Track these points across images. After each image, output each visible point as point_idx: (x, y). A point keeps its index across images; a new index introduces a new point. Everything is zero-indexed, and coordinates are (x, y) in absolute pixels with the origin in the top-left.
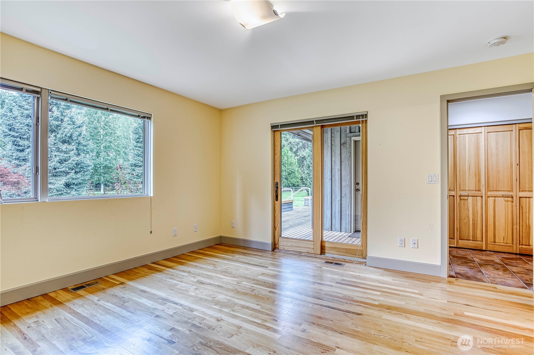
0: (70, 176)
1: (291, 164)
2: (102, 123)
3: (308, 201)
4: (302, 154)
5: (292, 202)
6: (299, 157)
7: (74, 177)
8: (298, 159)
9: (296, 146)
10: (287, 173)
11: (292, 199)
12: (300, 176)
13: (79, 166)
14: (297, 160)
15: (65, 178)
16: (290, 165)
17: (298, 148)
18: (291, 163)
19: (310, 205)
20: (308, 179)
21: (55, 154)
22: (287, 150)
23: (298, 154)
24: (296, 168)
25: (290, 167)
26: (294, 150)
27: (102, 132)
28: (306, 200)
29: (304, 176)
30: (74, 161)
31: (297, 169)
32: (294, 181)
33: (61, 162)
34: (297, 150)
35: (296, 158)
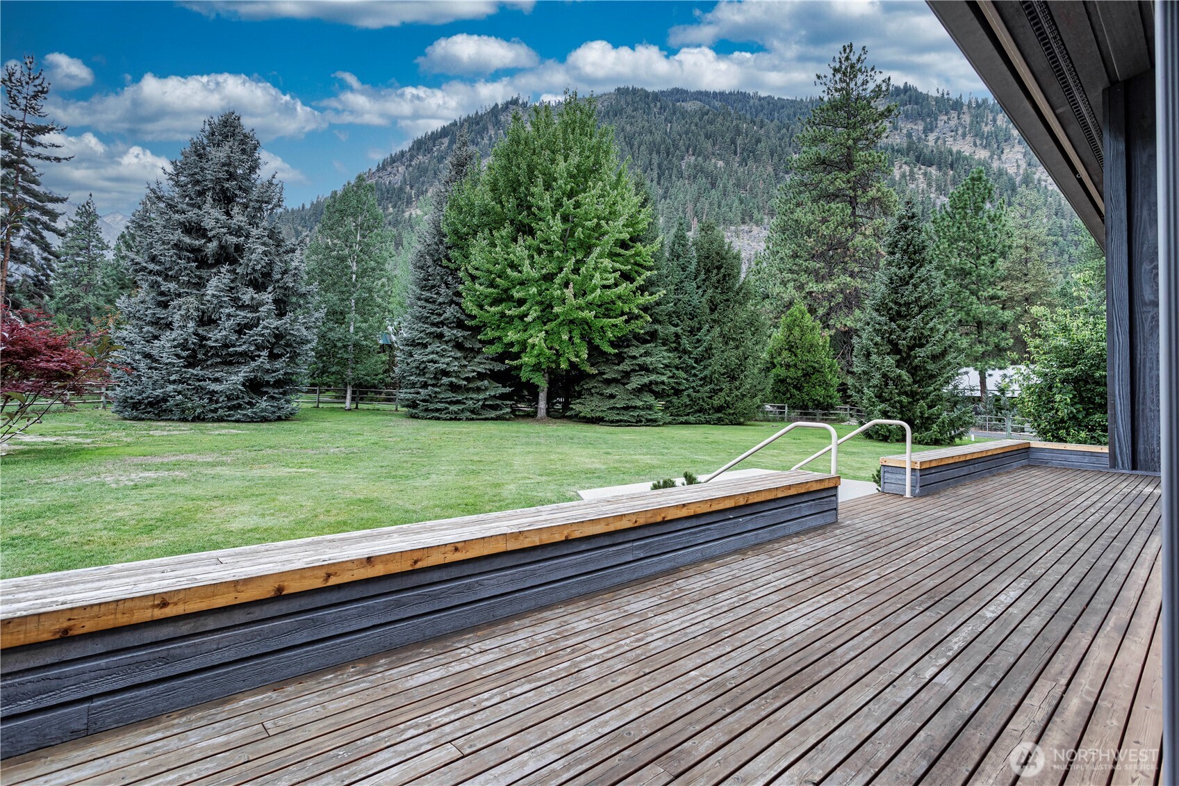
0: (257, 363)
1: (812, 348)
2: (357, 248)
3: (899, 476)
4: (844, 322)
5: (836, 488)
6: (833, 332)
7: (268, 366)
8: (831, 336)
9: (826, 303)
10: (800, 373)
11: (833, 474)
12: (836, 381)
13: (282, 342)
14: (828, 339)
15: (246, 368)
16: (809, 352)
17: (831, 308)
18: (812, 346)
19: (908, 495)
20: (866, 390)
21: (227, 311)
22: (800, 311)
23: (831, 322)
24: (825, 358)
25: (809, 357)
26: (821, 312)
27: (355, 268)
28: (889, 469)
29: (850, 381)
30: (266, 328)
31: (828, 361)
32: (819, 393)
33: (240, 330)
34: (828, 314)
35: (827, 333)
